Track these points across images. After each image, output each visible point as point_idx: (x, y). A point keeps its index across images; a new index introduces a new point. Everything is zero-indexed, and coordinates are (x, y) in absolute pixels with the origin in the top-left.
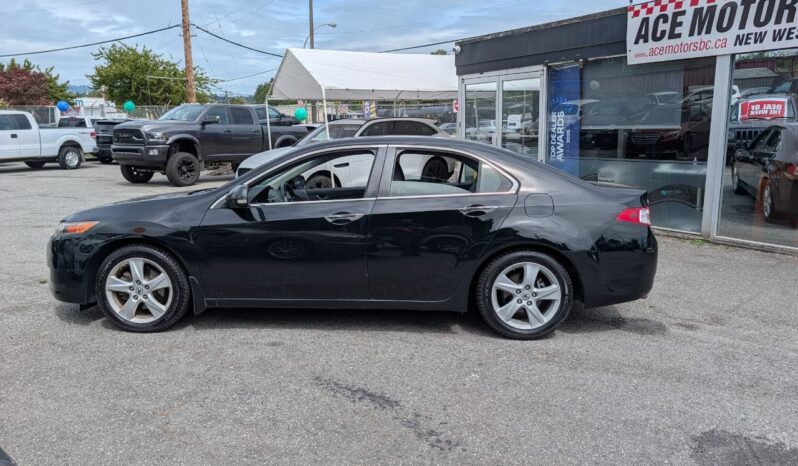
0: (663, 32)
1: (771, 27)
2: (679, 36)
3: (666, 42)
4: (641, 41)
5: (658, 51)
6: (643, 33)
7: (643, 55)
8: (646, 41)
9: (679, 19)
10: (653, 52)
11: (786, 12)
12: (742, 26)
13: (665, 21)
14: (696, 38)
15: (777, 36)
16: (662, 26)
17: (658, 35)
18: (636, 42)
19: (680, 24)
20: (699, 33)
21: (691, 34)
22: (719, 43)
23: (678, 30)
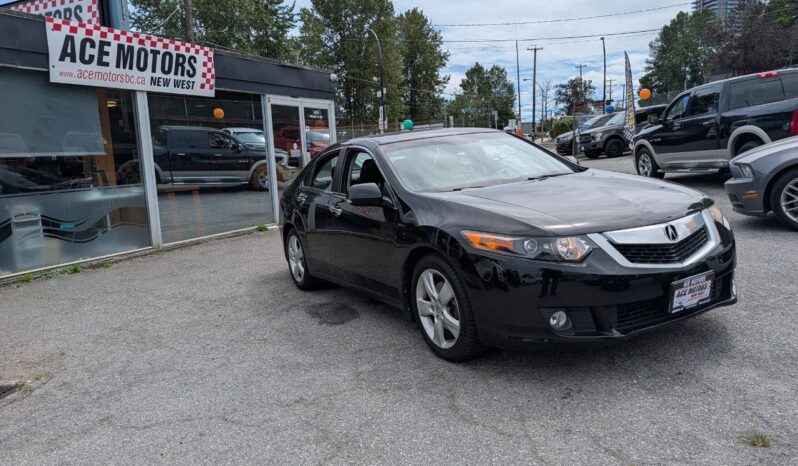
0: (92, 57)
1: (171, 76)
2: (107, 64)
3: (94, 67)
4: (68, 59)
5: (86, 75)
6: (69, 51)
7: (71, 75)
8: (73, 60)
9: (106, 48)
10: (81, 74)
11: (180, 68)
12: (154, 70)
13: (93, 45)
14: (121, 71)
15: (177, 84)
16: (89, 51)
17: (87, 58)
18: (62, 59)
19: (107, 54)
20: (124, 67)
21: (118, 66)
22: (140, 80)
23: (105, 59)
